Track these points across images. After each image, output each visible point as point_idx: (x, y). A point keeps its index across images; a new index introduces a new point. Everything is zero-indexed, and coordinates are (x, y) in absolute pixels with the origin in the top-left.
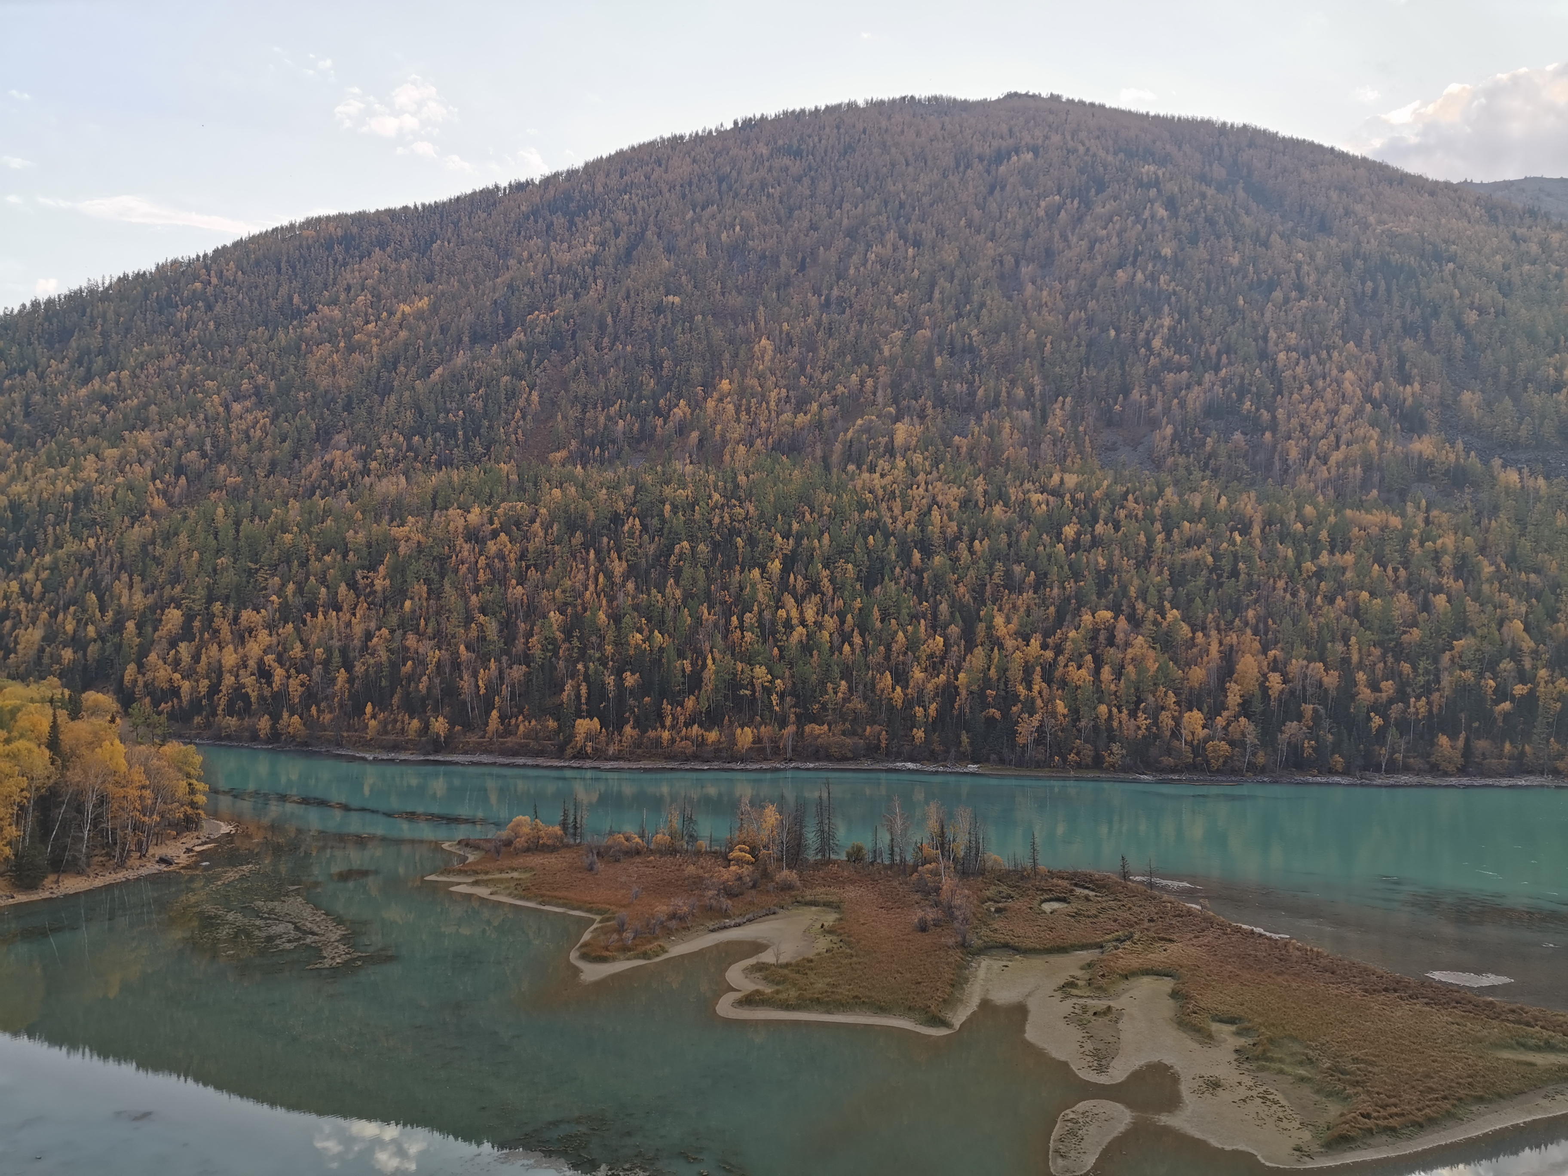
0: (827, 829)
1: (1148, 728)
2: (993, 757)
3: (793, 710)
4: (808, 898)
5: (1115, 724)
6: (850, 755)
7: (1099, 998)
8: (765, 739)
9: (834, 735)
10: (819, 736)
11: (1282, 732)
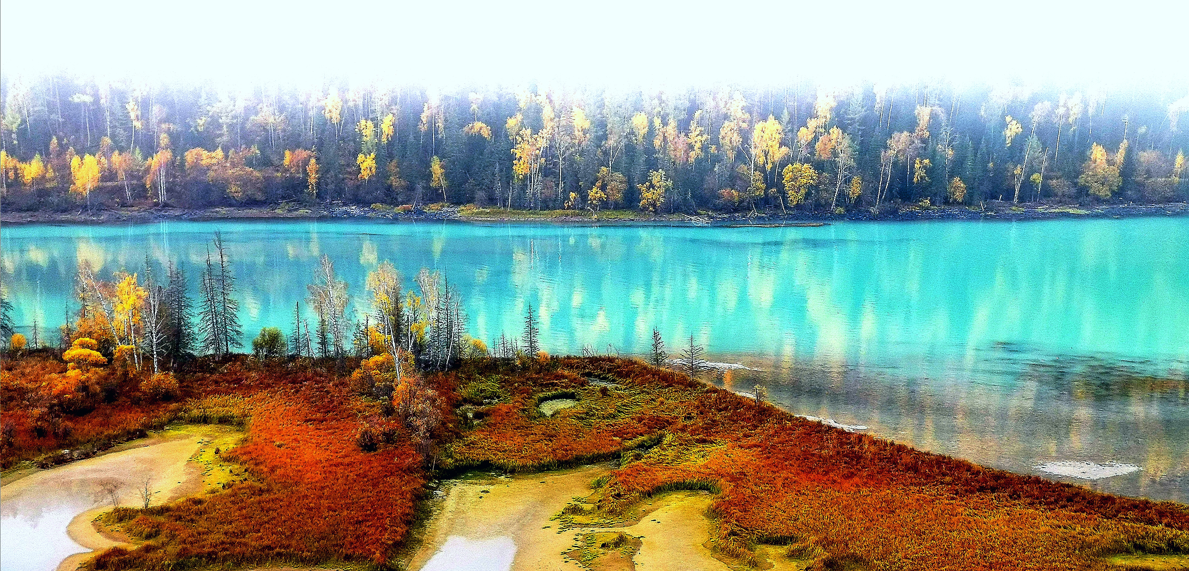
0: (220, 309)
1: (704, 148)
2: (480, 194)
3: (164, 126)
4: (195, 412)
5: (657, 143)
6: (259, 196)
7: (609, 525)
8: (121, 175)
9: (234, 165)
10: (209, 168)
11: (886, 147)
